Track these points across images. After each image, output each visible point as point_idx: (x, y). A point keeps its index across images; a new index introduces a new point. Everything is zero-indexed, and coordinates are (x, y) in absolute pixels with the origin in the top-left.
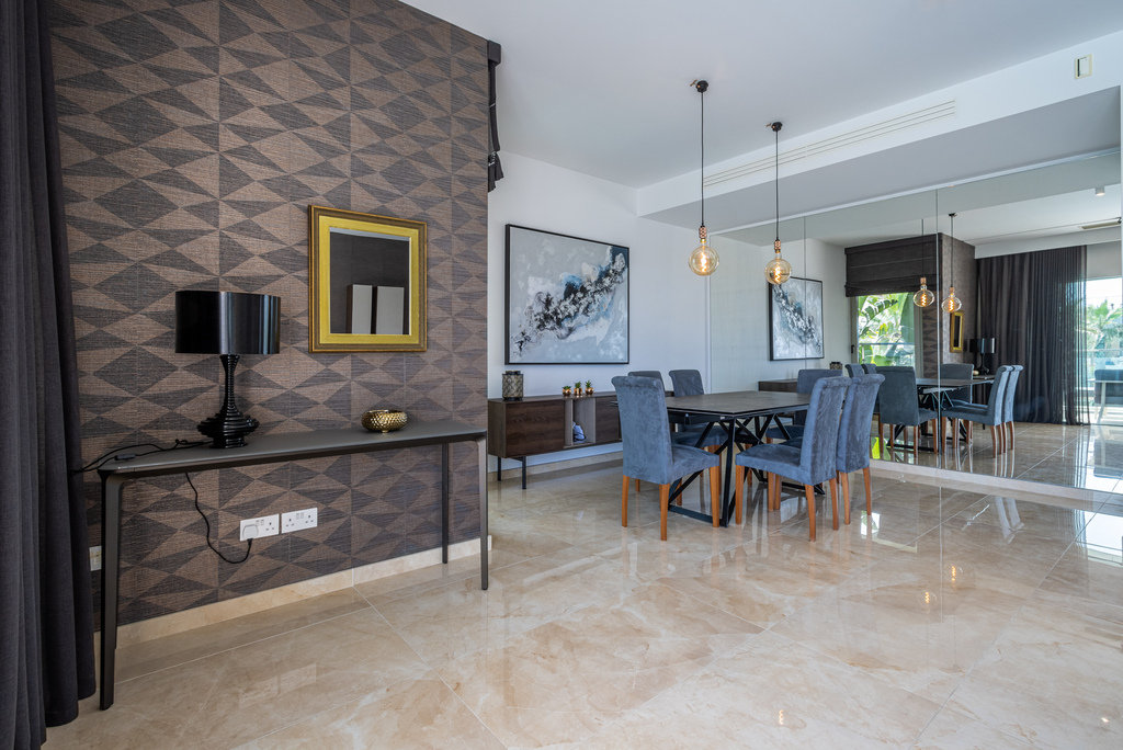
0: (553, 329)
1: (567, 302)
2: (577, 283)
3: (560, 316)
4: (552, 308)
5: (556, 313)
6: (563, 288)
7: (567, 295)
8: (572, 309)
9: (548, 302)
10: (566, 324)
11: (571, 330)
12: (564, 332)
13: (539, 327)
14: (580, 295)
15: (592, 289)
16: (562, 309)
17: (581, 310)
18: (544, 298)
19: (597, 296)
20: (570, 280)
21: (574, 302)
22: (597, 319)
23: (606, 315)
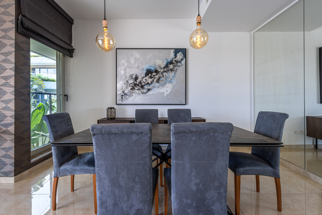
0: (139, 90)
1: (147, 78)
2: (153, 69)
3: (143, 84)
4: (138, 81)
5: (140, 83)
6: (145, 72)
7: (147, 74)
8: (150, 81)
9: (136, 78)
10: (146, 87)
11: (149, 90)
12: (145, 91)
13: (131, 89)
14: (154, 74)
15: (162, 71)
16: (144, 80)
17: (155, 80)
18: (134, 77)
19: (164, 74)
20: (149, 68)
21: (151, 77)
22: (165, 84)
23: (170, 82)
